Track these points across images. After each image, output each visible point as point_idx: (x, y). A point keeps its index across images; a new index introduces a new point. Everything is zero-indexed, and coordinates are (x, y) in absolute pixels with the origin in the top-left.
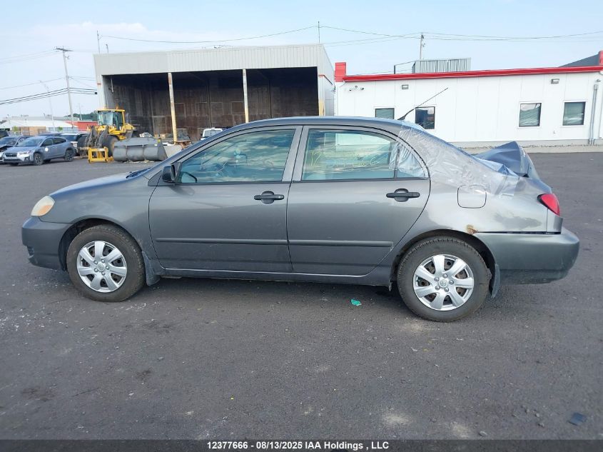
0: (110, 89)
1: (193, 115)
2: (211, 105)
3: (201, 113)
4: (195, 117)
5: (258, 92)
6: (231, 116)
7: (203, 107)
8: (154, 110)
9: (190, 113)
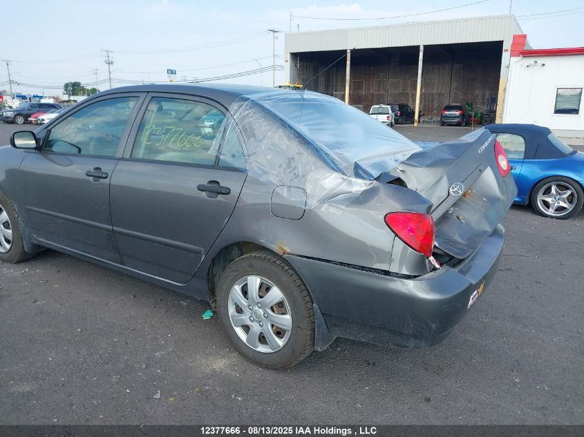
0: (296, 66)
1: (371, 92)
2: (390, 82)
3: (379, 90)
4: (373, 93)
5: (439, 69)
6: (408, 94)
7: (381, 85)
8: (336, 86)
9: (369, 90)
